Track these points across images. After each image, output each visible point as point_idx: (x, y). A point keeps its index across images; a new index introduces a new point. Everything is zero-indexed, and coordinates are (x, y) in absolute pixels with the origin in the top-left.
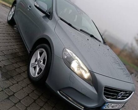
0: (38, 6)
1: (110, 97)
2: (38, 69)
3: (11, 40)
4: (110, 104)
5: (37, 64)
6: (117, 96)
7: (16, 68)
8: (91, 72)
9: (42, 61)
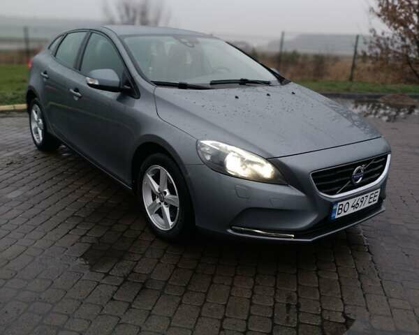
0: (97, 83)
1: (336, 188)
2: (167, 210)
3: (76, 185)
4: (344, 203)
5: (159, 201)
6: (350, 179)
7: (124, 232)
8: (271, 160)
9: (166, 190)
